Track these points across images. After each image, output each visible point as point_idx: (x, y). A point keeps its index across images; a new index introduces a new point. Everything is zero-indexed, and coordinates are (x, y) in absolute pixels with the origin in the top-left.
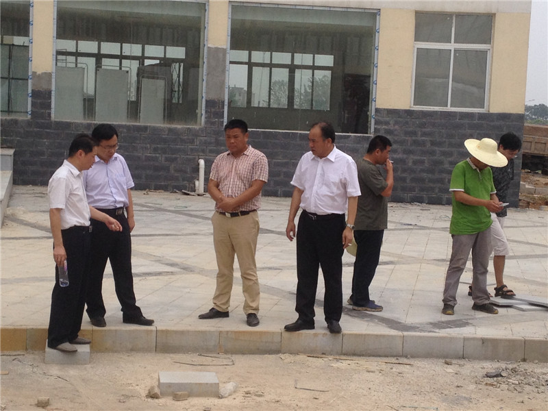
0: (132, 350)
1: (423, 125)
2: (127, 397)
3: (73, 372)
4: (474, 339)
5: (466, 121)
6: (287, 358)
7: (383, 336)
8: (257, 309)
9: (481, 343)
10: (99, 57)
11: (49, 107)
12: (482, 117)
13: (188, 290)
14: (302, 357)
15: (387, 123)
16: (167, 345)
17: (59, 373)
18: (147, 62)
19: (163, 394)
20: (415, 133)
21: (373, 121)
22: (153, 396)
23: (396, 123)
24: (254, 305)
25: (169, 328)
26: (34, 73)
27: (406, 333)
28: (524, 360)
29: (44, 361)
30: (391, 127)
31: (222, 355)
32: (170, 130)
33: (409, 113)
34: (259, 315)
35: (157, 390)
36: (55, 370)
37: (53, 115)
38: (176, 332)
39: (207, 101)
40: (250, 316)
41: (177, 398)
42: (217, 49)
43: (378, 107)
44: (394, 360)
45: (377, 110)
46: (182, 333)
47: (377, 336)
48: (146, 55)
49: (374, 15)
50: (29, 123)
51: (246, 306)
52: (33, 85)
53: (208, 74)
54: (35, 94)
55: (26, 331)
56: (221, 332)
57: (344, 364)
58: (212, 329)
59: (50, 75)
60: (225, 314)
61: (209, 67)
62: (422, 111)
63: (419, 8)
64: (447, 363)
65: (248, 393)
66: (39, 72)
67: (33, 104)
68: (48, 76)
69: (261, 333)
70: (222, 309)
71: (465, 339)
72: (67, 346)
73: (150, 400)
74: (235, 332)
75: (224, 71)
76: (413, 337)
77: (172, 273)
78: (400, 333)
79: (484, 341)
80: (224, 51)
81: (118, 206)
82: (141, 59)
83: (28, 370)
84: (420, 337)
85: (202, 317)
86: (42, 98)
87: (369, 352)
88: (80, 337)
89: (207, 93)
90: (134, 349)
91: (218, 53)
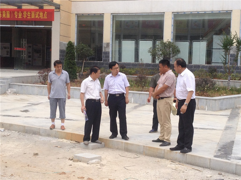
4: (240, 165)
16: (127, 148)
56: (144, 146)
71: (236, 165)
74: (149, 147)
81: (116, 93)
85: (153, 141)
87: (196, 164)
90: (118, 149)
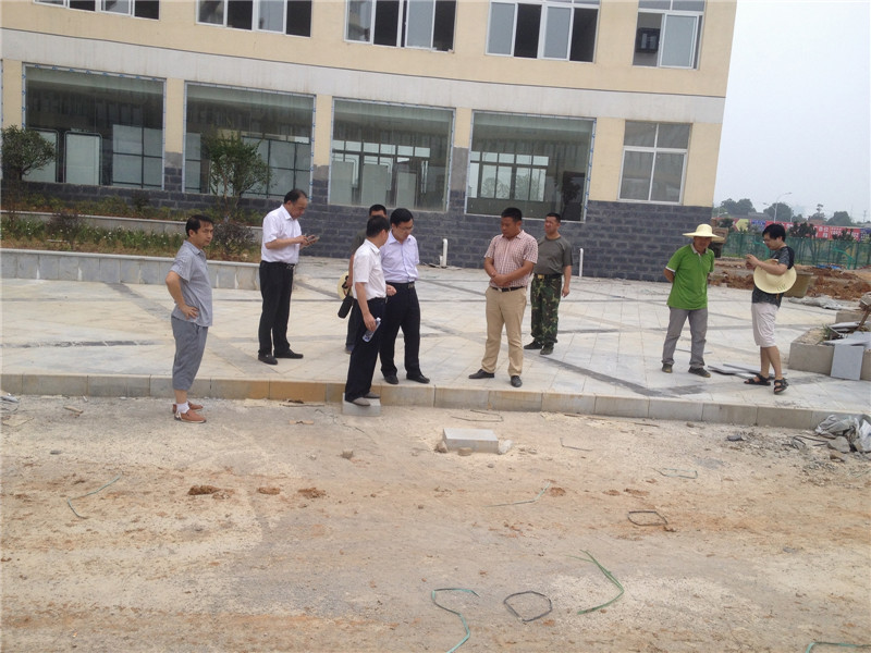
0: (414, 404)
1: (626, 215)
2: (419, 450)
3: (367, 424)
4: (712, 405)
5: (664, 212)
6: (549, 416)
7: (632, 400)
8: (520, 372)
9: (718, 408)
10: (362, 155)
11: (326, 193)
12: (677, 209)
13: (453, 351)
14: (560, 416)
15: (597, 213)
16: (444, 401)
17: (357, 425)
18: (400, 160)
19: (450, 449)
20: (620, 222)
21: (585, 211)
22: (439, 450)
23: (605, 213)
24: (517, 368)
25: (446, 387)
26: (315, 166)
27: (652, 398)
28: (756, 425)
29: (341, 412)
30: (600, 216)
31: (490, 411)
32: (421, 215)
33: (616, 204)
34: (522, 376)
35: (444, 446)
36: (352, 421)
37: (329, 200)
38: (452, 390)
39: (451, 192)
40: (513, 378)
41: (462, 453)
42: (461, 149)
43: (590, 199)
44: (641, 421)
45: (589, 202)
46: (457, 391)
47: (626, 399)
48: (399, 154)
49: (590, 123)
50: (310, 207)
51: (511, 369)
52: (314, 175)
53: (453, 170)
54: (316, 183)
55: (325, 385)
56: (490, 392)
57: (598, 424)
58: (483, 389)
59: (328, 167)
60: (491, 375)
61: (454, 164)
62: (627, 204)
63: (629, 118)
64: (689, 426)
65: (522, 450)
66: (319, 165)
67: (314, 191)
68: (326, 168)
69: (525, 393)
70: (490, 370)
71: (705, 405)
72: (361, 400)
73: (438, 454)
74: (503, 392)
75: (466, 167)
76: (657, 401)
77: (437, 335)
78: (646, 398)
79: (721, 407)
80: (466, 151)
81: (411, 280)
82: (395, 157)
83: (330, 421)
84: (664, 402)
85: (472, 377)
86: (321, 186)
88: (371, 393)
89: (452, 185)
90: (416, 404)
91: (462, 152)
